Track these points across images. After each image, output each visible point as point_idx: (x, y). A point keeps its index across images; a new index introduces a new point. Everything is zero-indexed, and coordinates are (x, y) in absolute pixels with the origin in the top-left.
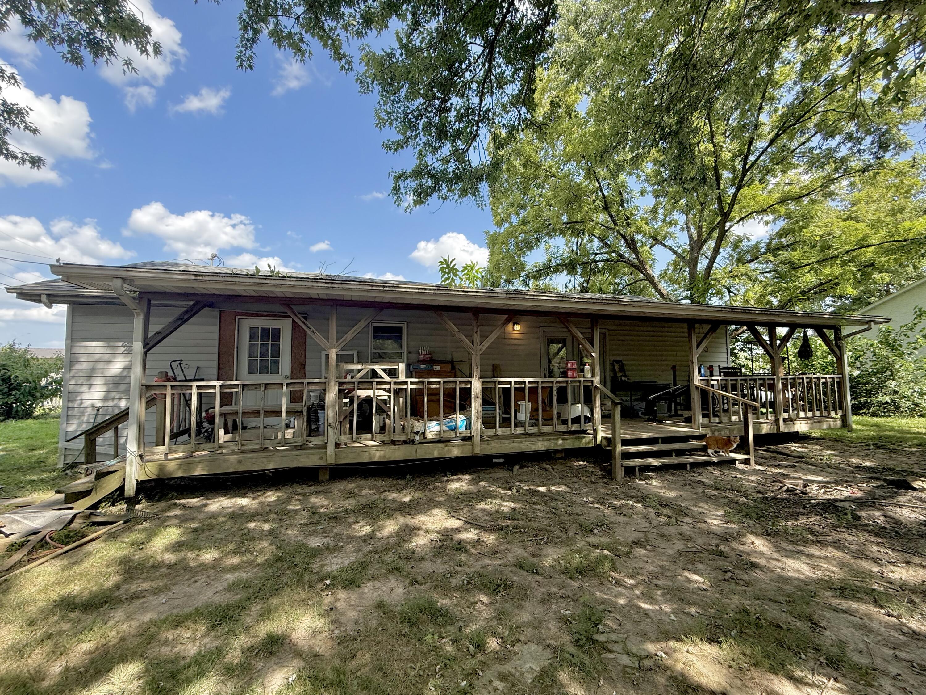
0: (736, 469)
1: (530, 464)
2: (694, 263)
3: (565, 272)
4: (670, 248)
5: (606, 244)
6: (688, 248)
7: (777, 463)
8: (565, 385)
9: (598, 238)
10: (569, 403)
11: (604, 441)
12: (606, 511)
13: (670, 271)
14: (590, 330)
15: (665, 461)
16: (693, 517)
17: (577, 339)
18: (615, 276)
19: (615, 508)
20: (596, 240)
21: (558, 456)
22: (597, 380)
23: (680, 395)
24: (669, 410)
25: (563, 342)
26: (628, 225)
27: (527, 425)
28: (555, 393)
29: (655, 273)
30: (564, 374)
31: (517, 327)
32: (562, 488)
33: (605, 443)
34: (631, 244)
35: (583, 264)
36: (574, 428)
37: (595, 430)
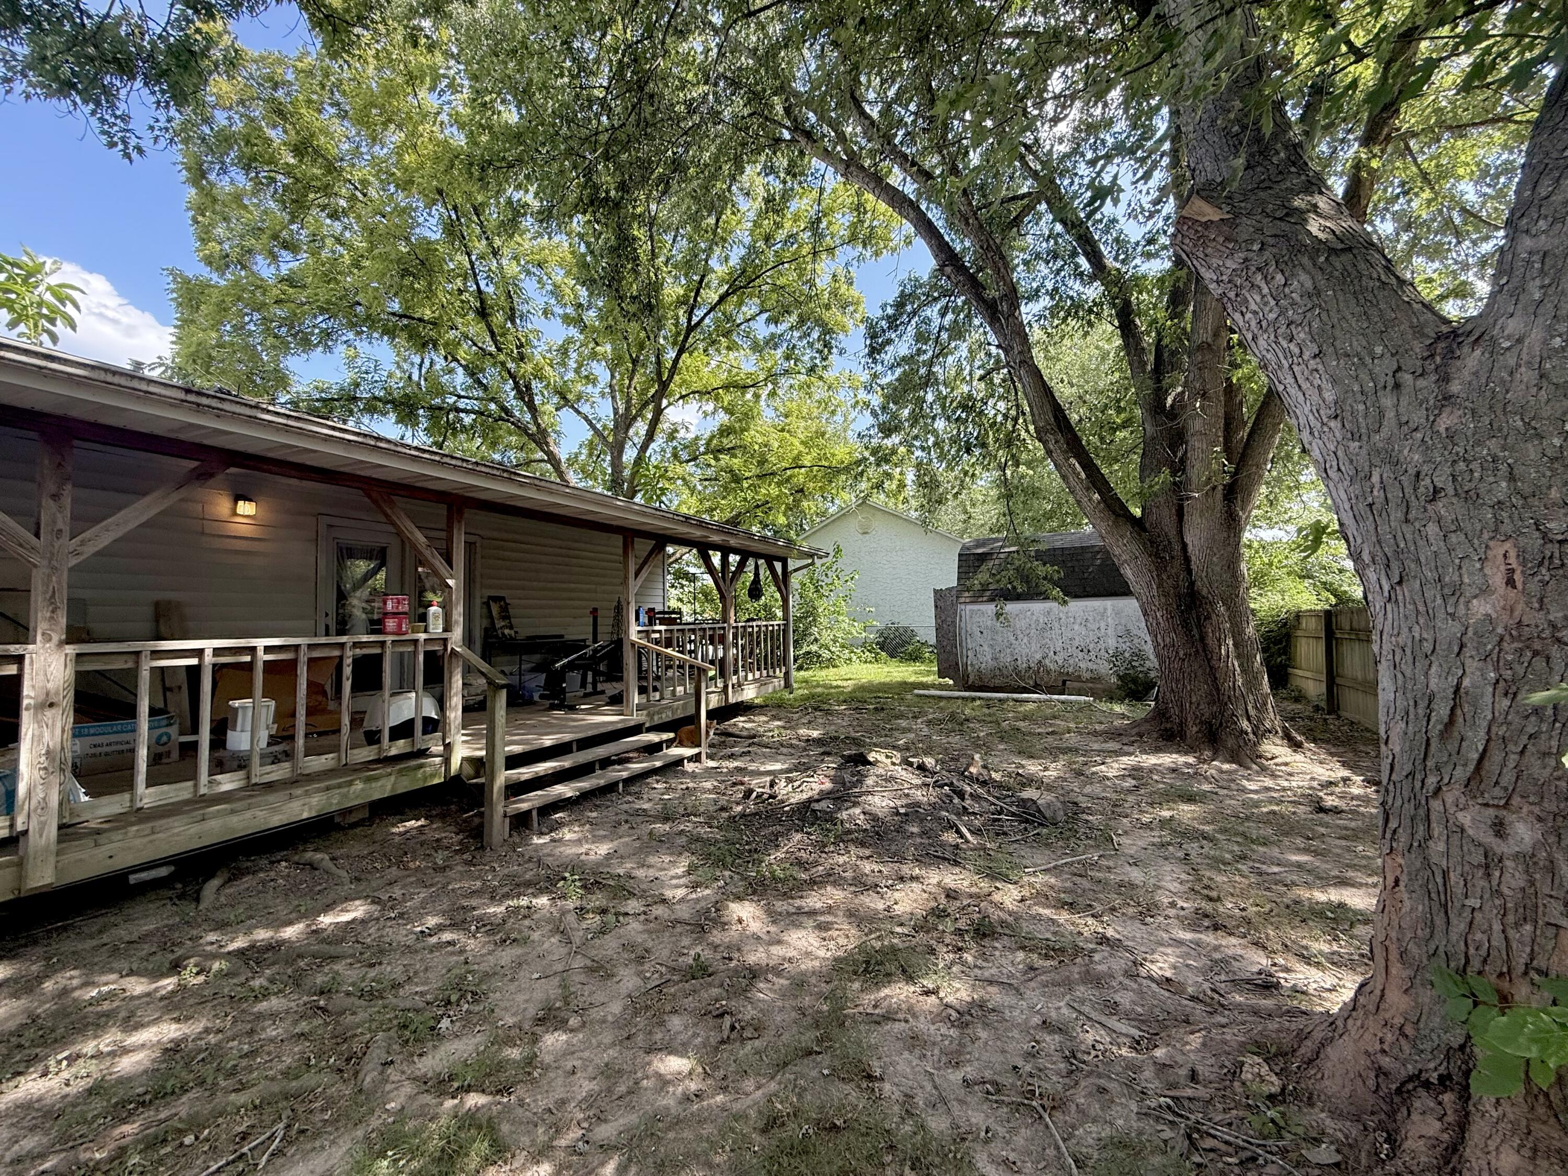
0: (684, 773)
1: (264, 862)
2: (618, 449)
3: (392, 417)
4: (586, 418)
5: (479, 382)
6: (611, 425)
7: (729, 751)
8: (377, 651)
9: (465, 368)
10: (387, 693)
11: (466, 765)
12: (472, 944)
13: (583, 457)
14: (443, 535)
15: (585, 784)
16: (643, 895)
17: (414, 547)
18: (493, 445)
19: (490, 927)
20: (460, 371)
21: (353, 819)
22: (457, 635)
23: (602, 659)
24: (583, 684)
25: (380, 556)
26: (522, 357)
27: (256, 760)
28: (348, 671)
29: (563, 454)
30: (376, 626)
31: (246, 508)
32: (357, 911)
33: (469, 770)
34: (525, 393)
35: (431, 408)
36: (400, 747)
37: (448, 747)
